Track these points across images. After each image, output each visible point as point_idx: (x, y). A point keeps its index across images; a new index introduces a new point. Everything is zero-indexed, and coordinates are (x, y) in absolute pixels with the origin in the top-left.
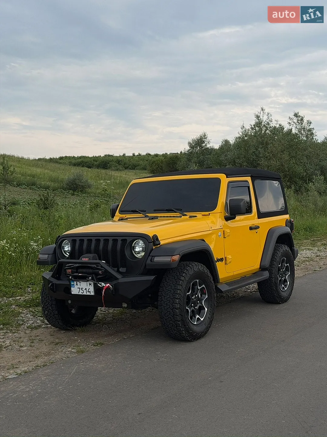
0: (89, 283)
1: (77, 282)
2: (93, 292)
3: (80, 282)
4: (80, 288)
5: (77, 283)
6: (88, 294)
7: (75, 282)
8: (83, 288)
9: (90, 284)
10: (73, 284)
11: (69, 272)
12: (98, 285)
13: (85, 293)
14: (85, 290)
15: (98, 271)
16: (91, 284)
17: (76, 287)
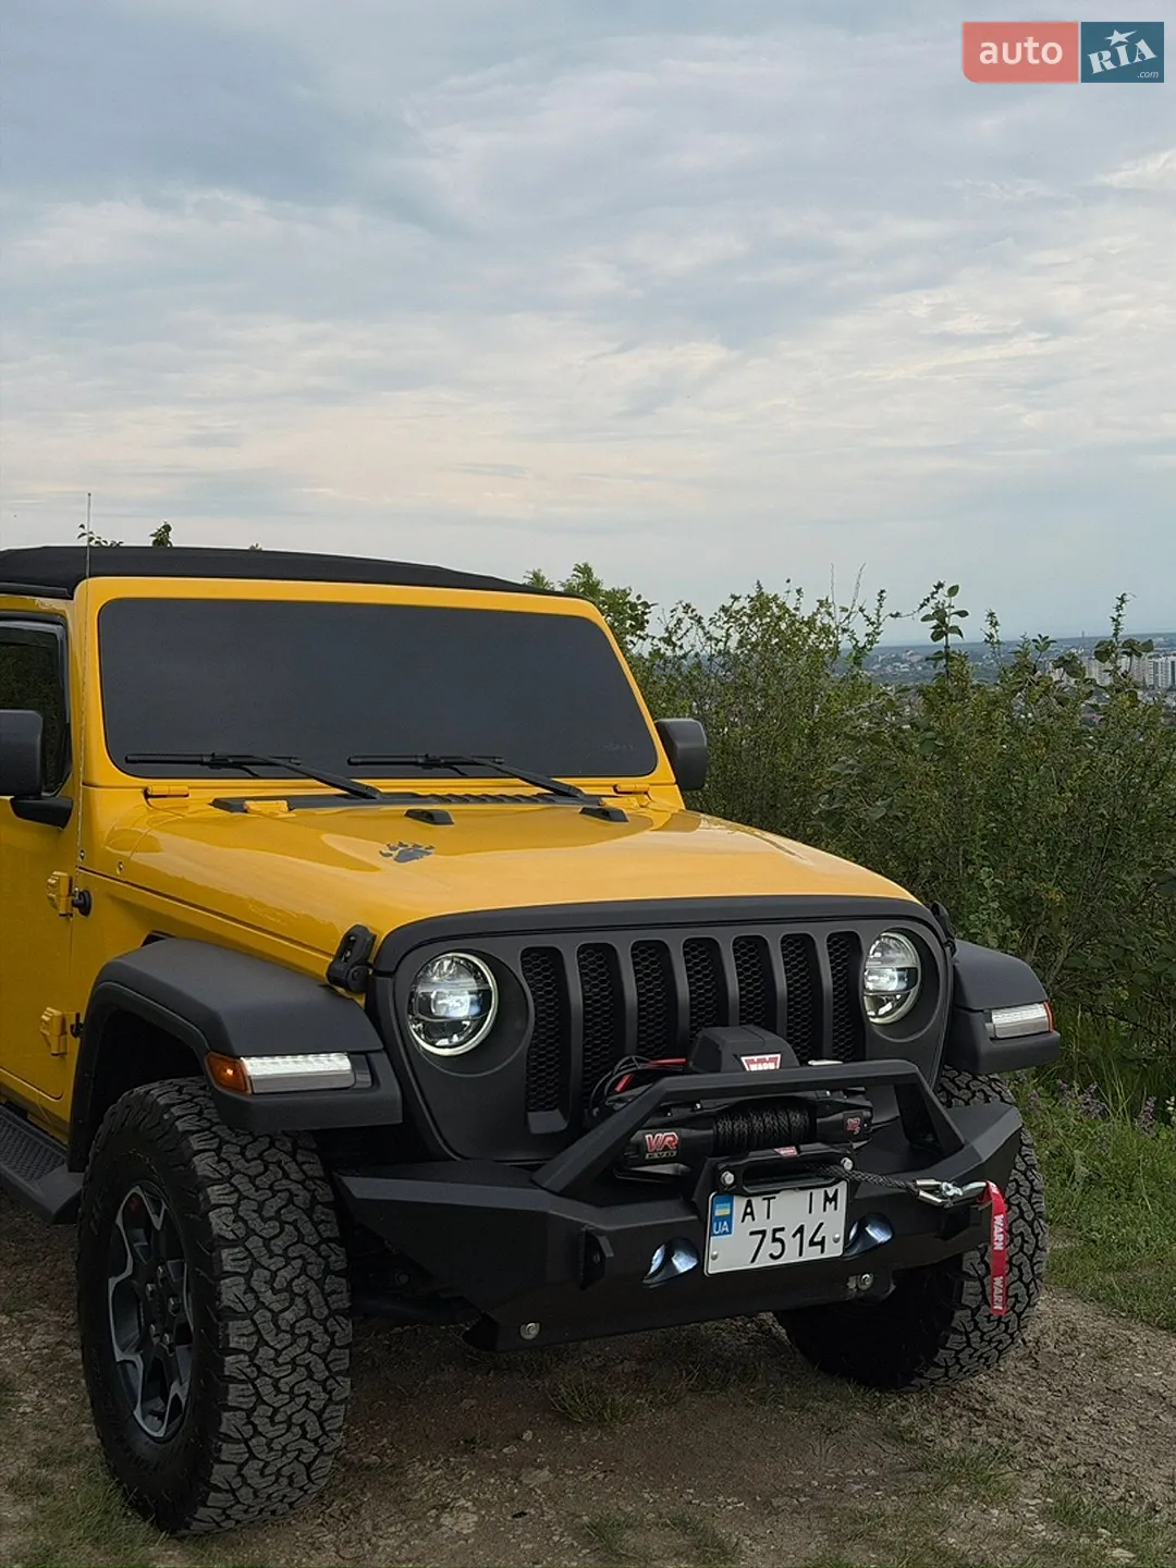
0: (826, 1192)
1: (755, 1201)
2: (836, 1241)
3: (769, 1199)
4: (763, 1233)
5: (749, 1204)
6: (812, 1254)
7: (739, 1204)
8: (782, 1229)
9: (827, 1199)
10: (728, 1212)
11: (666, 1148)
12: (922, 1193)
13: (791, 1257)
14: (794, 1236)
15: (840, 1116)
16: (835, 1198)
17: (742, 1228)
